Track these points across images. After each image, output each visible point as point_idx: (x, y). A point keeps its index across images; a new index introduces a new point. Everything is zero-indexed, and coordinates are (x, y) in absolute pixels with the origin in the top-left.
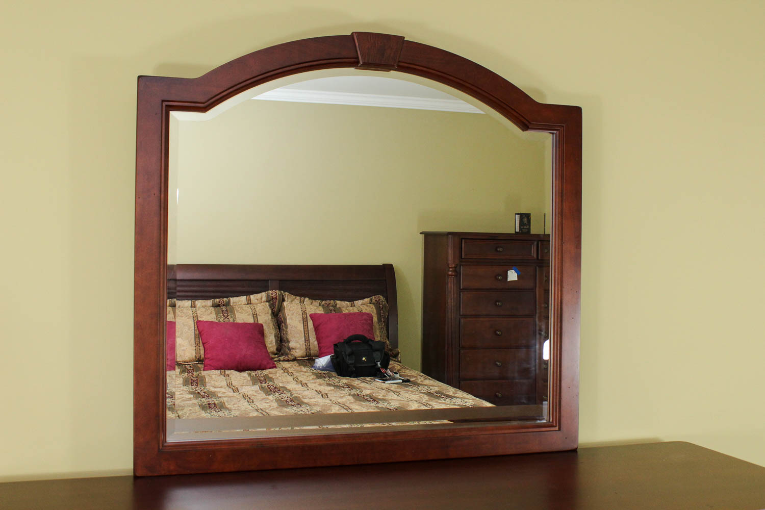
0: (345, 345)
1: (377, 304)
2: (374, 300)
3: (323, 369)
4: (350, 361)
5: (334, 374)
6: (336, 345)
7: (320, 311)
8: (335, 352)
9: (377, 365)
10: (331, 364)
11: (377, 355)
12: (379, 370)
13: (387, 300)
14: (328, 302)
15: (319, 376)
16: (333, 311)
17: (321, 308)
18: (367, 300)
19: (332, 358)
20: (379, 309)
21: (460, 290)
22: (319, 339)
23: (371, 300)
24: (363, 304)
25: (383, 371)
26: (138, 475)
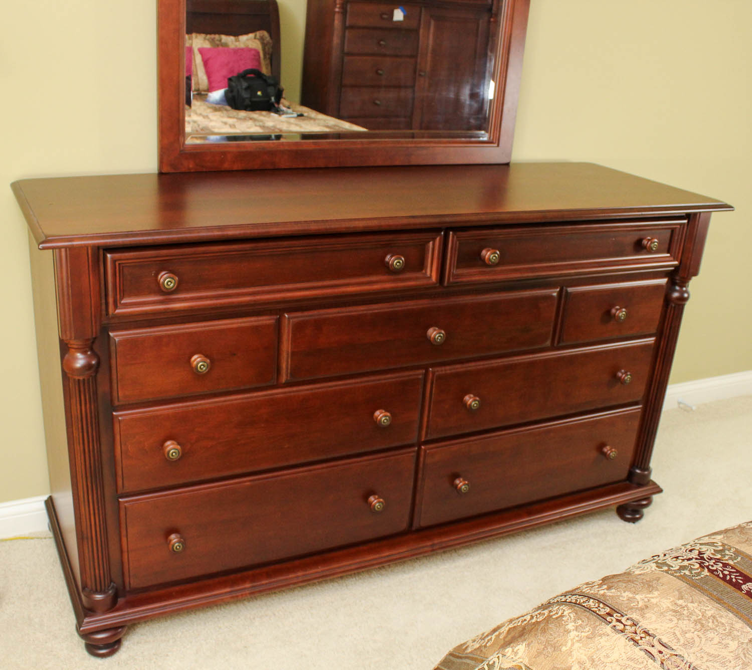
0: (241, 79)
1: (262, 39)
2: (258, 36)
3: (218, 103)
4: (245, 95)
5: (228, 108)
6: (230, 80)
7: (207, 45)
8: (230, 86)
9: (271, 99)
10: (224, 99)
11: (271, 90)
12: (272, 105)
13: (271, 36)
14: (213, 36)
15: (216, 110)
16: (220, 46)
17: (207, 42)
18: (251, 35)
19: (226, 93)
20: (264, 45)
21: (345, 28)
22: (209, 74)
23: (256, 36)
24: (248, 40)
25: (276, 105)
26: (163, 171)
